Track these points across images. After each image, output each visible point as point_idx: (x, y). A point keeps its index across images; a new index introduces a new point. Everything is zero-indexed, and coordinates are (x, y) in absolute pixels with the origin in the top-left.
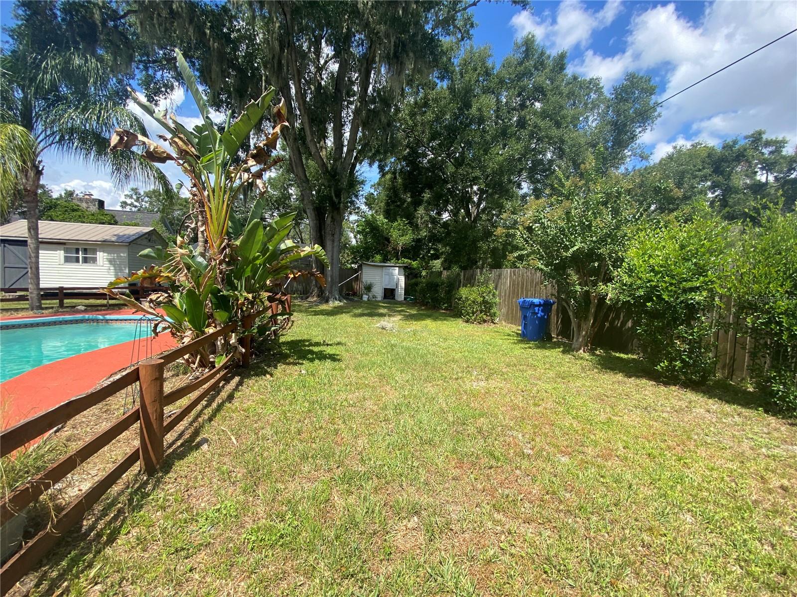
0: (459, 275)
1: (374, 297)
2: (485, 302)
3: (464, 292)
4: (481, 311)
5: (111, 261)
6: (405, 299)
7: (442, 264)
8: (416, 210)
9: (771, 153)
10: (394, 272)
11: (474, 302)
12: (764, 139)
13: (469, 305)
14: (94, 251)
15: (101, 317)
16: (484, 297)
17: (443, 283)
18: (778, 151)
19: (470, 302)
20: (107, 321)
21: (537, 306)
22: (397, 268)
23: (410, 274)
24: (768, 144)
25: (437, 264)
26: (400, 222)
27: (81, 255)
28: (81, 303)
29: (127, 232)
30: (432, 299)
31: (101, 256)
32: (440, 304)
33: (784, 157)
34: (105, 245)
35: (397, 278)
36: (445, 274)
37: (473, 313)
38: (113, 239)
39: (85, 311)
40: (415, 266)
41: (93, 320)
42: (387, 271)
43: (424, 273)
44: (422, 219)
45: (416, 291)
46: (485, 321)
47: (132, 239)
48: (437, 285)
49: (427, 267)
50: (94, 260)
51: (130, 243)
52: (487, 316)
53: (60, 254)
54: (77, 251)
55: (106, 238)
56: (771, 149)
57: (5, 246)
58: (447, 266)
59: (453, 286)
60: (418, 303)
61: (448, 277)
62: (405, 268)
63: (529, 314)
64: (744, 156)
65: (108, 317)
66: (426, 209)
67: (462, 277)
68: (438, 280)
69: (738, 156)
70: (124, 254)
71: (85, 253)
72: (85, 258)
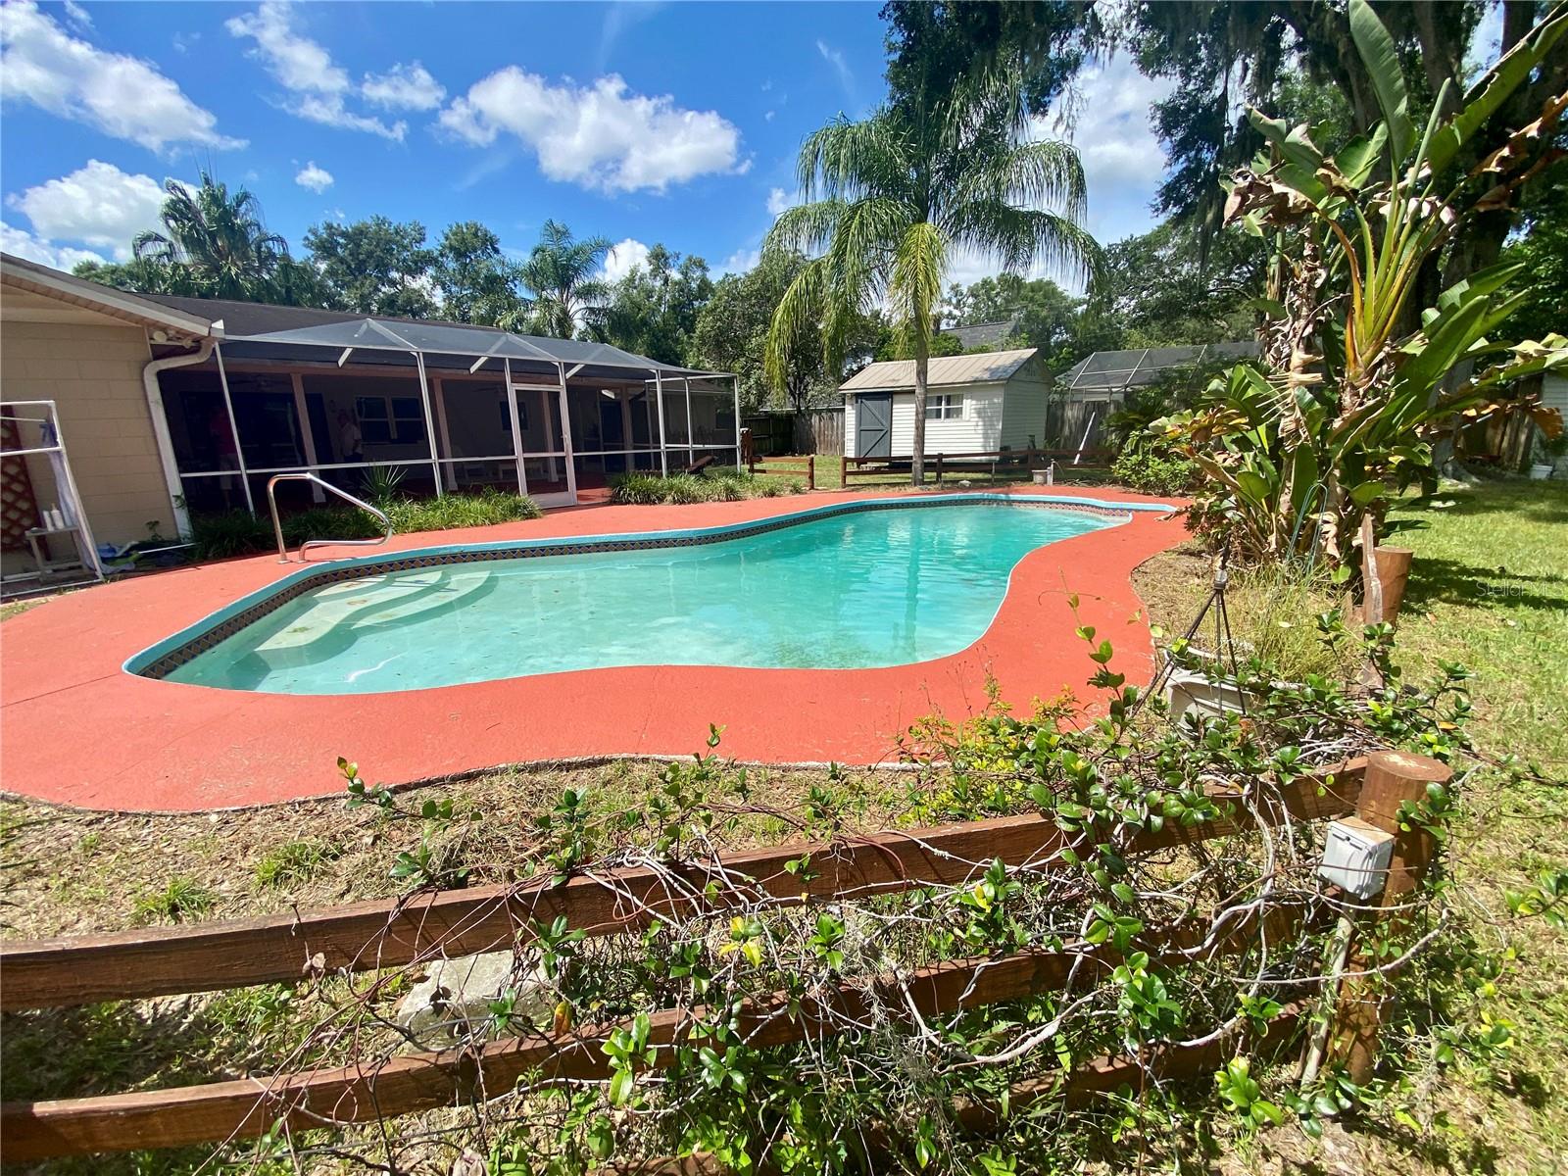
5: (980, 412)
14: (960, 399)
15: (1003, 496)
20: (1010, 502)
27: (943, 407)
28: (966, 478)
29: (1000, 363)
31: (969, 405)
34: (975, 387)
38: (986, 376)
39: (970, 489)
41: (990, 501)
47: (1010, 371)
50: (959, 412)
51: (1009, 379)
54: (939, 400)
55: (977, 375)
57: (862, 402)
65: (1013, 497)
70: (998, 400)
71: (948, 403)
72: (948, 410)
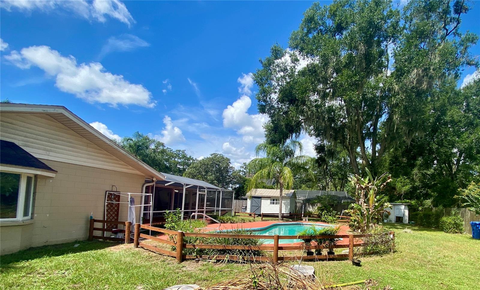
0: (442, 210)
1: (390, 221)
2: (456, 223)
3: (444, 219)
4: (454, 228)
5: (284, 204)
6: (409, 223)
7: (432, 202)
8: (412, 170)
10: (401, 208)
11: (449, 223)
13: (447, 225)
16: (455, 221)
17: (433, 215)
19: (448, 223)
21: (478, 224)
22: (404, 206)
23: (411, 209)
25: (428, 202)
26: (401, 178)
29: (287, 192)
30: (427, 223)
32: (432, 225)
34: (283, 198)
35: (404, 211)
36: (434, 209)
37: (450, 229)
38: (285, 195)
40: (414, 204)
42: (398, 207)
43: (420, 208)
44: (416, 175)
45: (417, 218)
46: (456, 233)
47: (291, 195)
48: (430, 215)
49: (422, 205)
51: (291, 197)
52: (457, 230)
53: (269, 201)
54: (274, 200)
57: (253, 198)
58: (436, 204)
59: (439, 216)
60: (418, 225)
61: (436, 211)
62: (409, 206)
63: (475, 228)
66: (419, 169)
67: (444, 211)
68: (430, 213)
70: (289, 201)
71: (276, 201)
72: (276, 203)
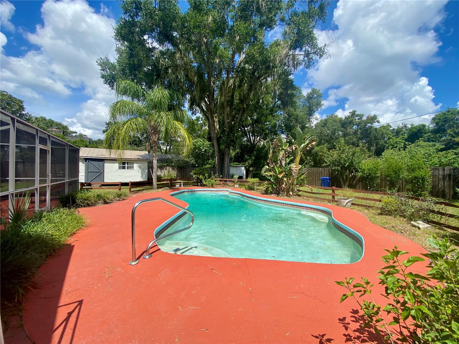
5: (139, 167)
9: (358, 119)
10: (242, 169)
12: (356, 114)
14: (133, 163)
18: (361, 119)
22: (243, 167)
24: (357, 116)
31: (136, 166)
33: (363, 121)
34: (138, 160)
38: (141, 158)
42: (239, 168)
50: (132, 167)
53: (116, 165)
54: (125, 164)
55: (137, 157)
56: (358, 118)
57: (89, 162)
62: (246, 167)
64: (352, 122)
69: (350, 122)
70: (146, 164)
72: (128, 166)
